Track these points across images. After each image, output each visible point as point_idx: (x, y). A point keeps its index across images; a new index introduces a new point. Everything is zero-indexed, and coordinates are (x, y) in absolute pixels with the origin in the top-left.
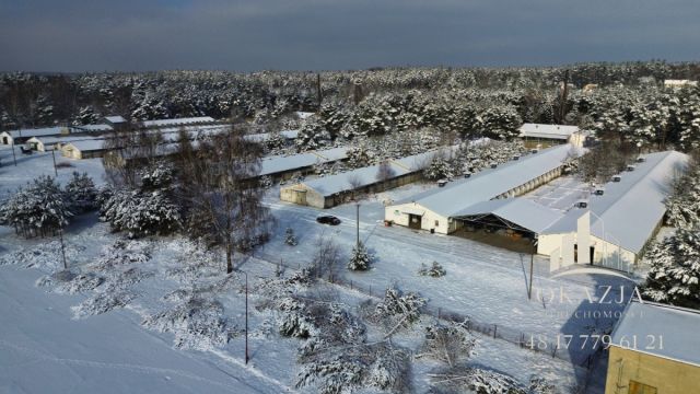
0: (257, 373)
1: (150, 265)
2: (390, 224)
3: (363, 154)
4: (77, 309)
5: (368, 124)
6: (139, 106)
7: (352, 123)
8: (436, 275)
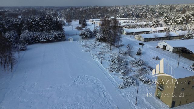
0: (102, 66)
1: (98, 46)
2: (158, 47)
3: (168, 29)
4: (83, 51)
5: (178, 21)
6: (119, 14)
7: (172, 20)
8: (156, 59)
